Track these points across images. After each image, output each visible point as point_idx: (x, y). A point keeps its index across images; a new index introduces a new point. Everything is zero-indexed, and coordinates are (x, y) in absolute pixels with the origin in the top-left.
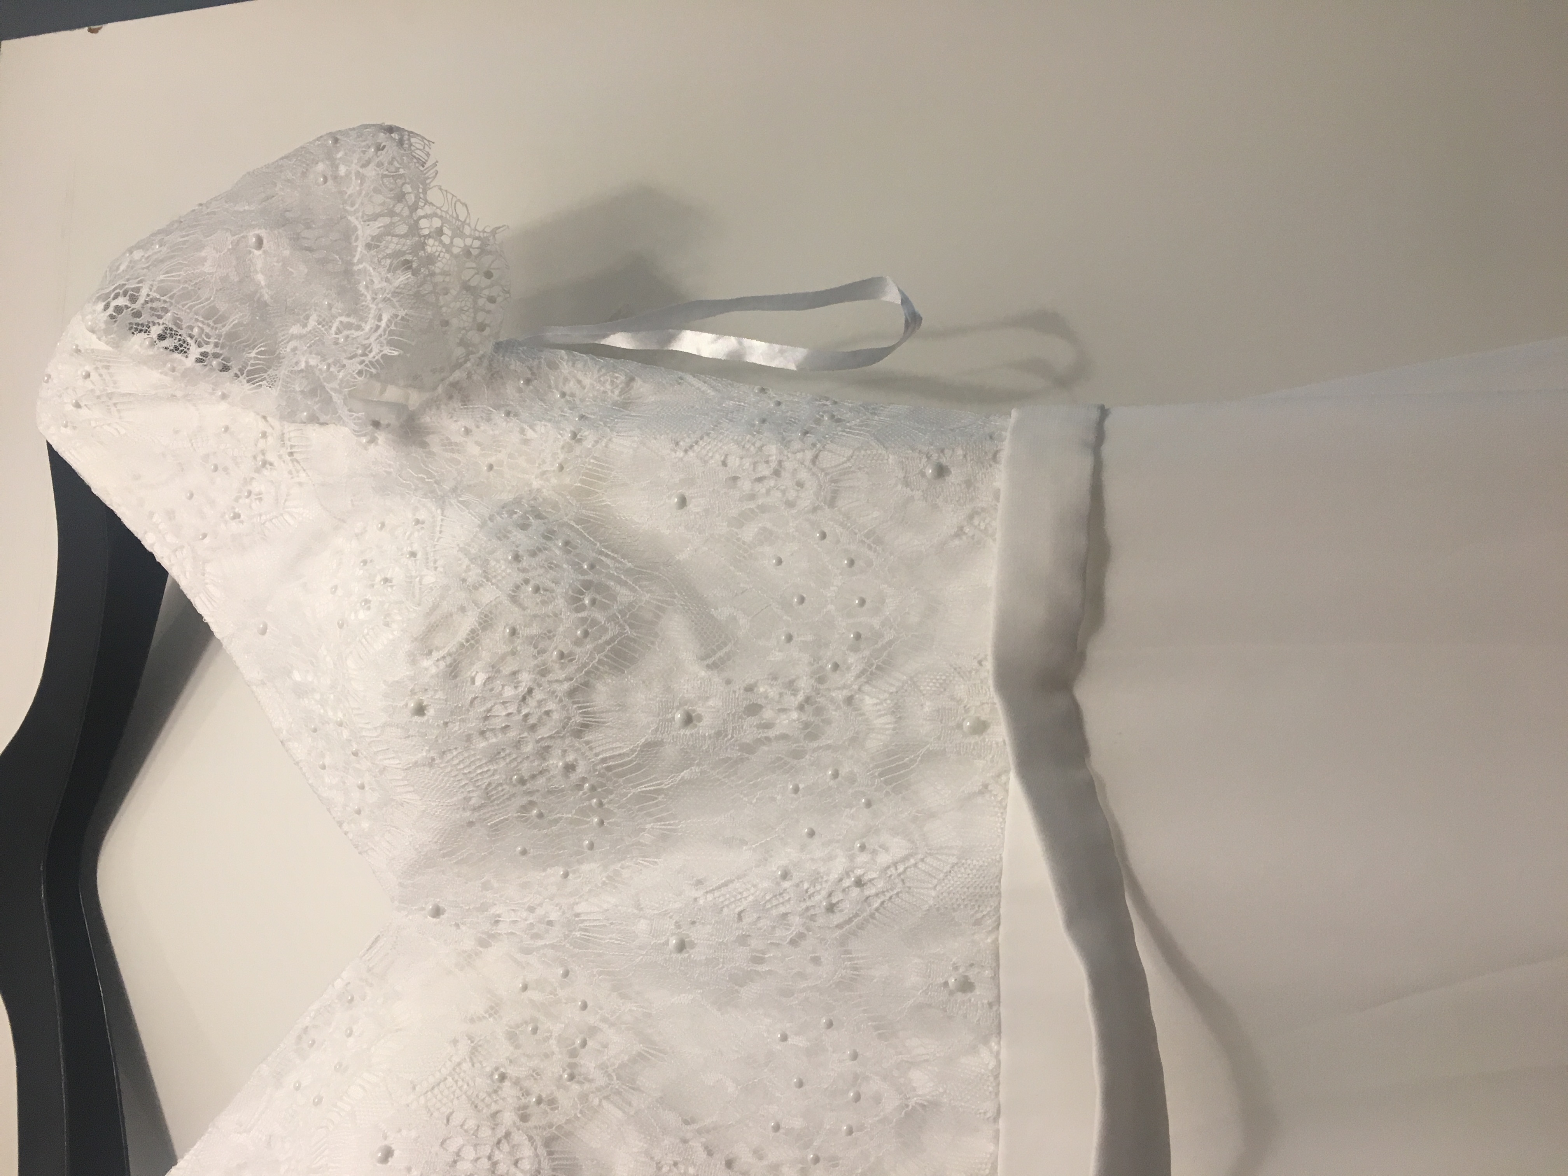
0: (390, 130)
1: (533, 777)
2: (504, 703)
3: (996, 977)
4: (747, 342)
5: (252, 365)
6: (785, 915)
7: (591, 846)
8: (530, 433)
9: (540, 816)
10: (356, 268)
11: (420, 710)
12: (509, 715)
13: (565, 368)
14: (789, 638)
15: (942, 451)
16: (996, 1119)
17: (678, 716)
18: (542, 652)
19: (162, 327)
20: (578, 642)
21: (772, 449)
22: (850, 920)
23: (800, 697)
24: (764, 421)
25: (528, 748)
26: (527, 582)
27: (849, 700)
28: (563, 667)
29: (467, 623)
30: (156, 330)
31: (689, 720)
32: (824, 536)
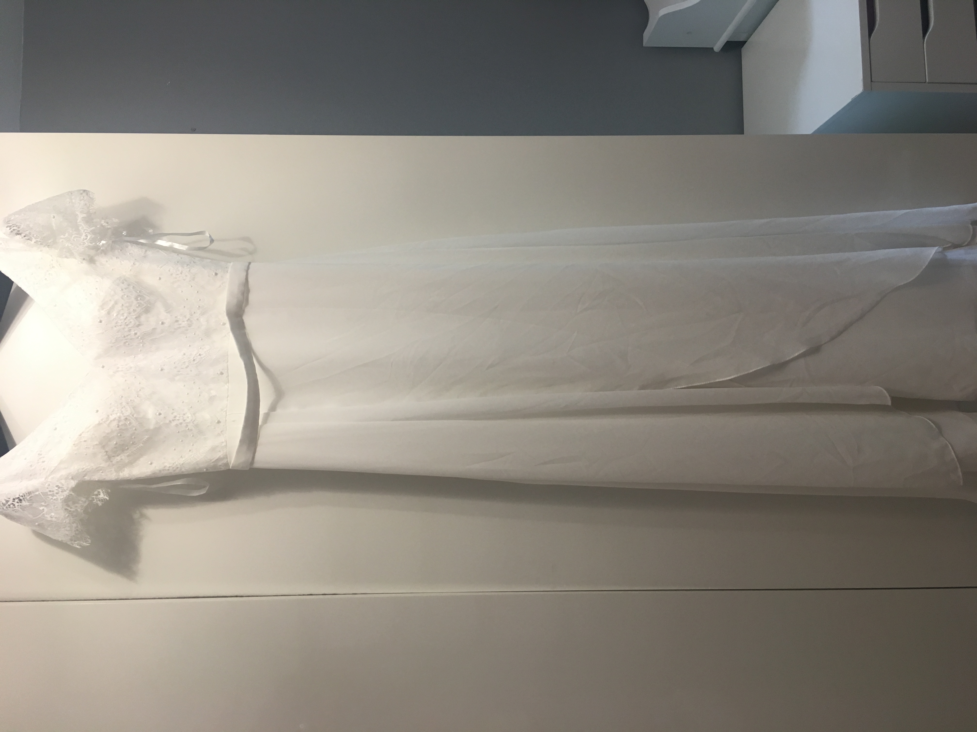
0: (84, 191)
1: (127, 336)
2: (120, 320)
3: (228, 372)
4: (174, 244)
5: (49, 244)
6: (184, 362)
7: (141, 351)
8: (122, 262)
9: (129, 344)
10: (78, 224)
11: (101, 322)
12: (122, 322)
13: (130, 247)
14: (184, 307)
15: (216, 270)
16: (228, 397)
17: (160, 323)
18: (129, 309)
19: (25, 234)
20: (137, 307)
21: (180, 268)
22: (198, 362)
23: (187, 319)
24: (178, 262)
25: (126, 329)
26: (125, 295)
27: (197, 319)
28: (134, 312)
29: (112, 303)
30: (23, 235)
31: (163, 323)
32: (192, 286)
